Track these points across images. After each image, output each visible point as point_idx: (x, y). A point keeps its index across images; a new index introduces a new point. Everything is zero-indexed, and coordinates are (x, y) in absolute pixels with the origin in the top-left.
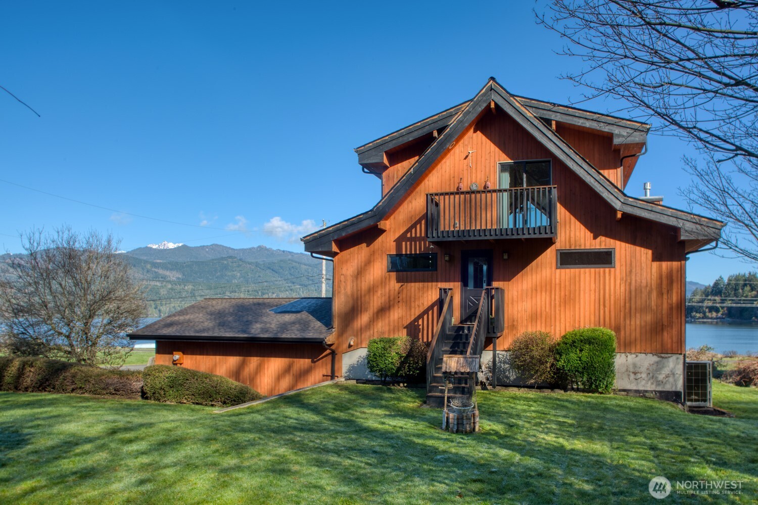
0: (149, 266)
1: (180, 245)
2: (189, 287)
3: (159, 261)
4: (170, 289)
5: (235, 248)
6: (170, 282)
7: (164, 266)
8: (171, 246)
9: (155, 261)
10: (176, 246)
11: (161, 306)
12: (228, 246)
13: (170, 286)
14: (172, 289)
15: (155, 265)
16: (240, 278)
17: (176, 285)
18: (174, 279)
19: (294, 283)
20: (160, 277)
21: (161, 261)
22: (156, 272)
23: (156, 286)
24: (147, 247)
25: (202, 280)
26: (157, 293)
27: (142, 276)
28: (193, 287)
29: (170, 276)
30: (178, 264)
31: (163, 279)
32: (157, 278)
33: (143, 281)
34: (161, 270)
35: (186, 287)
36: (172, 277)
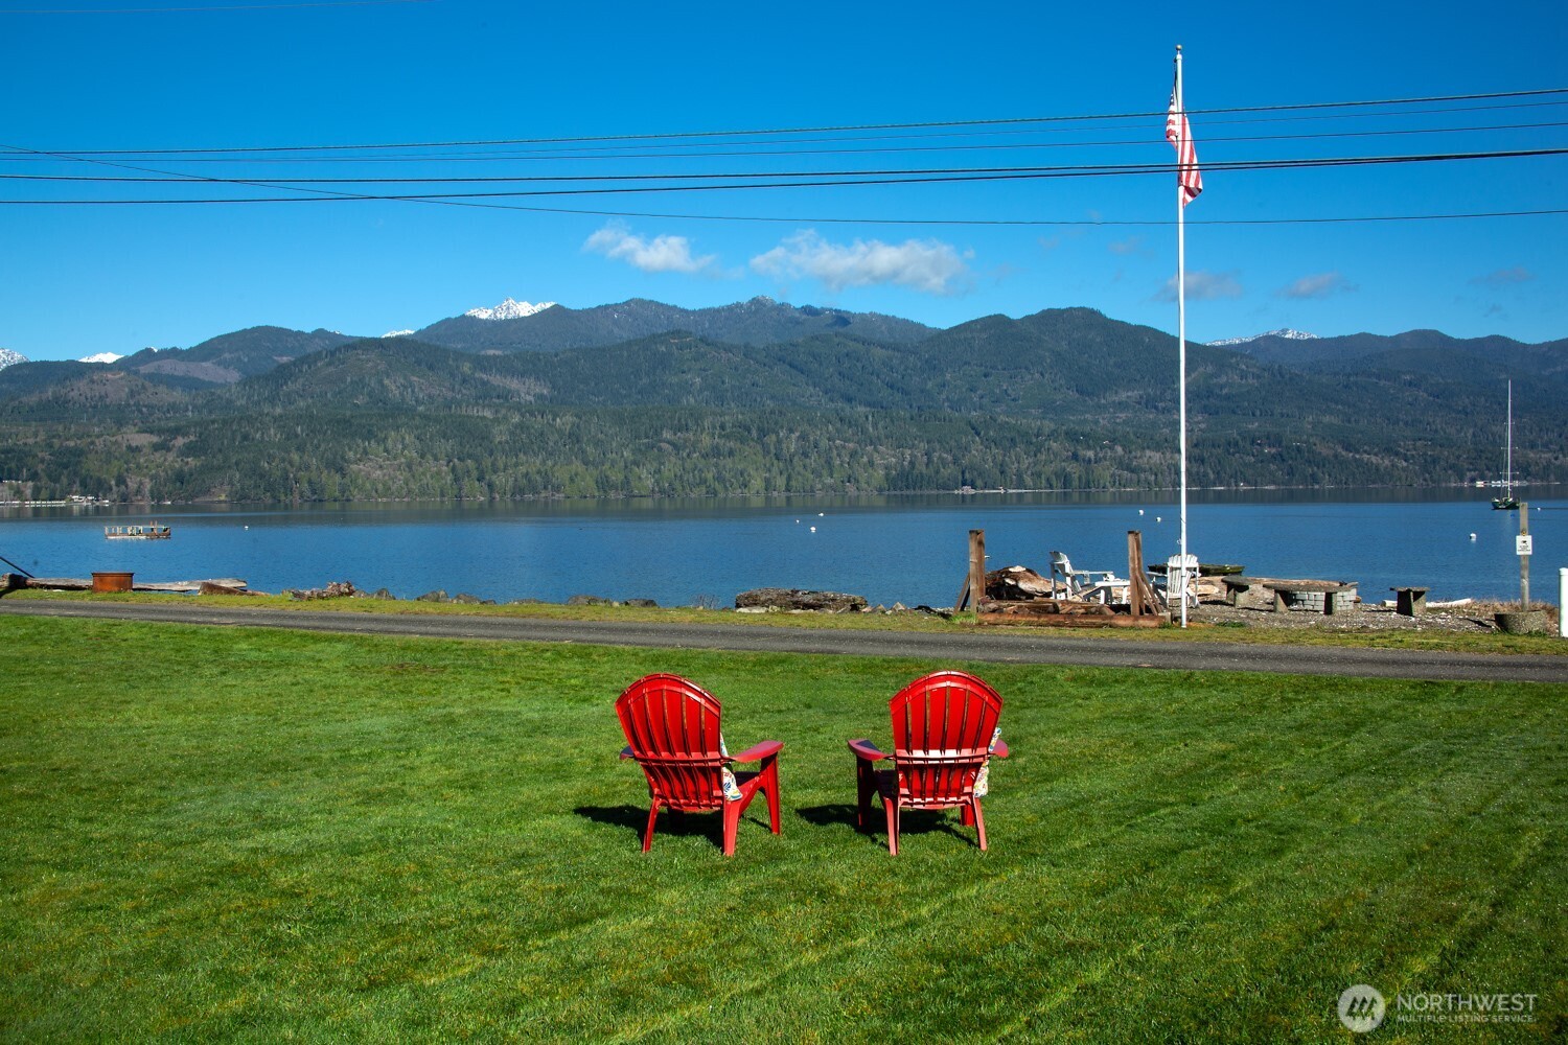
0: (466, 368)
1: (547, 306)
2: (565, 421)
3: (491, 352)
4: (516, 426)
5: (690, 308)
6: (518, 407)
7: (505, 366)
8: (525, 309)
9: (483, 353)
10: (538, 308)
11: (495, 472)
12: (671, 304)
13: (516, 419)
14: (521, 426)
15: (482, 363)
16: (701, 391)
17: (532, 414)
18: (529, 398)
19: (849, 400)
20: (494, 394)
21: (498, 353)
22: (484, 383)
23: (483, 418)
24: (464, 316)
25: (601, 399)
26: (483, 438)
27: (449, 395)
28: (577, 421)
29: (518, 391)
30: (539, 360)
31: (502, 401)
32: (485, 398)
33: (450, 408)
34: (498, 377)
35: (558, 420)
36: (523, 395)
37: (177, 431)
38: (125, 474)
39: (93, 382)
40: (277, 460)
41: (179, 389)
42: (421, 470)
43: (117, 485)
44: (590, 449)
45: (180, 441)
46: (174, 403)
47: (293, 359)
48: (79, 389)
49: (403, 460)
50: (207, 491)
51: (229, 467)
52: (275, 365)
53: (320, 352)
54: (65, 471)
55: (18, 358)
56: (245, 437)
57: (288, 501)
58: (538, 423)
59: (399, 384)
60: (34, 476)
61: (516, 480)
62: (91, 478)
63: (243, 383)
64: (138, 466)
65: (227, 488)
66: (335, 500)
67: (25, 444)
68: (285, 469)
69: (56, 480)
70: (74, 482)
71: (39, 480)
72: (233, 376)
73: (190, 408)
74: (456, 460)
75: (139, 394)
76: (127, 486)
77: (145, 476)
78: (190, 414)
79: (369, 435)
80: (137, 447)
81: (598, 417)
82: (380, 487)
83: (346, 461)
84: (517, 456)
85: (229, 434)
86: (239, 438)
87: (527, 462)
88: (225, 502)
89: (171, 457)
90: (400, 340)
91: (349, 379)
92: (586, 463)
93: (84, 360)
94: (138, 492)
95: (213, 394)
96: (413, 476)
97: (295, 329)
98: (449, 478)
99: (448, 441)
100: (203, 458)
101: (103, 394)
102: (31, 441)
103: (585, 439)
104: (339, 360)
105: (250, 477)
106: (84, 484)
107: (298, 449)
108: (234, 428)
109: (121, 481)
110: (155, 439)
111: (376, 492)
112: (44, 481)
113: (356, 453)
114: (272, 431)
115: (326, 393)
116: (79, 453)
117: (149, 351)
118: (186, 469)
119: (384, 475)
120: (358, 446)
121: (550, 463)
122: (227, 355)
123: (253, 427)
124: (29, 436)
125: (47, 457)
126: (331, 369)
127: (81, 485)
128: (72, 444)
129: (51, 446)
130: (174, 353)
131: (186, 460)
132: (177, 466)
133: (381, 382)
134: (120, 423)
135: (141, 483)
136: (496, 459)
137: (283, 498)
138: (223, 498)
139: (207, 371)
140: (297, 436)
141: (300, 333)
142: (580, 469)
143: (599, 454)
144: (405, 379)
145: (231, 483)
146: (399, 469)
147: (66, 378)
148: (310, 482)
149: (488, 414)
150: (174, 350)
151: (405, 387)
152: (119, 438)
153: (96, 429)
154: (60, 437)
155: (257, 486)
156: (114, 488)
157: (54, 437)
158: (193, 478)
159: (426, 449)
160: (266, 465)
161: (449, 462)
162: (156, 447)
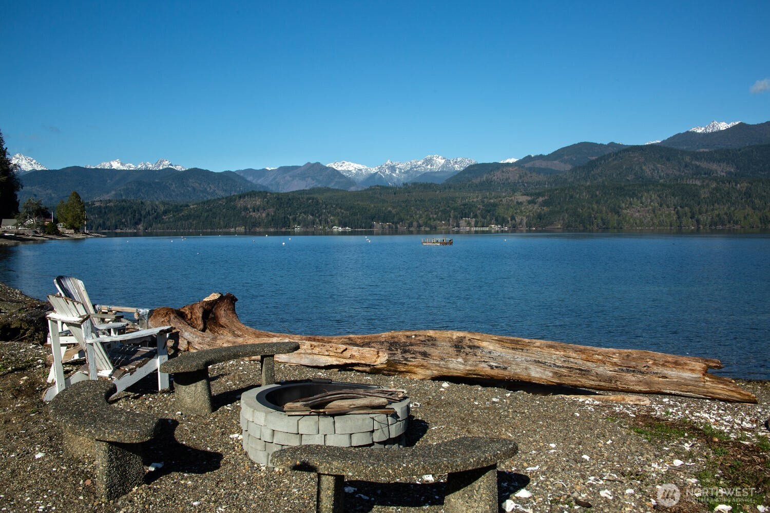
0: (687, 159)
1: (737, 123)
2: (743, 186)
3: (702, 150)
4: (714, 189)
6: (715, 179)
7: (710, 157)
8: (723, 126)
9: (698, 151)
10: (729, 126)
11: (701, 214)
13: (714, 185)
14: (716, 189)
15: (696, 156)
17: (723, 182)
18: (723, 174)
20: (703, 172)
21: (707, 150)
22: (697, 167)
23: (695, 185)
24: (688, 132)
25: (766, 173)
26: (694, 196)
27: (678, 173)
28: (750, 185)
29: (716, 171)
30: (730, 153)
31: (707, 176)
32: (698, 175)
33: (677, 180)
34: (705, 163)
35: (738, 185)
36: (719, 172)
37: (539, 195)
38: (515, 215)
39: (503, 172)
40: (586, 208)
41: (542, 174)
42: (660, 213)
43: (511, 220)
44: (757, 201)
45: (541, 199)
46: (540, 181)
47: (597, 158)
48: (497, 176)
49: (650, 208)
50: (552, 224)
51: (563, 212)
52: (589, 161)
53: (611, 154)
54: (489, 214)
55: (473, 162)
56: (571, 197)
57: (591, 228)
58: (726, 187)
59: (650, 169)
60: (475, 216)
61: (712, 218)
62: (500, 216)
63: (572, 171)
64: (521, 211)
65: (562, 222)
66: (615, 228)
67: (473, 201)
68: (590, 213)
69: (485, 218)
70: (493, 219)
71: (478, 218)
72: (568, 167)
73: (547, 183)
74: (679, 208)
75: (524, 177)
76: (515, 221)
77: (524, 216)
78: (546, 186)
79: (633, 195)
80: (521, 202)
81: (763, 183)
82: (638, 221)
83: (620, 208)
84: (713, 205)
85: (564, 195)
86: (568, 197)
87: (719, 208)
88: (560, 228)
89: (536, 207)
90: (652, 146)
91: (624, 167)
92: (754, 208)
93: (502, 162)
94: (520, 223)
95: (557, 176)
96: (656, 216)
97: (599, 143)
98: (675, 217)
99: (675, 198)
100: (551, 207)
101: (507, 177)
102: (475, 200)
103: (754, 195)
104: (620, 157)
105: (573, 217)
106: (497, 220)
107: (597, 202)
108: (566, 192)
109: (513, 218)
110: (529, 198)
111: (636, 224)
112: (480, 218)
113: (626, 204)
114: (584, 194)
115: (613, 175)
116: (495, 205)
117: (529, 156)
118: (543, 212)
119: (640, 215)
120: (627, 201)
121: (732, 209)
122: (566, 157)
123: (575, 192)
124: (474, 198)
125: (482, 207)
126: (616, 162)
127: (495, 220)
128: (492, 201)
129: (483, 202)
130: (541, 157)
131: (543, 208)
132: (539, 211)
133: (641, 168)
134: (514, 191)
135: (522, 219)
136: (701, 207)
137: (588, 227)
138: (559, 227)
139: (557, 165)
140: (596, 196)
141: (601, 145)
142: (750, 212)
143: (763, 203)
144: (654, 166)
145: (563, 219)
146: (648, 212)
147: (491, 171)
148: (602, 219)
149: (698, 183)
150: (541, 155)
151: (654, 170)
152: (513, 198)
153: (504, 194)
154: (487, 198)
155: (576, 221)
156: (510, 221)
157: (485, 198)
158: (546, 216)
159: (663, 202)
160: (581, 210)
161: (675, 209)
162: (529, 202)
